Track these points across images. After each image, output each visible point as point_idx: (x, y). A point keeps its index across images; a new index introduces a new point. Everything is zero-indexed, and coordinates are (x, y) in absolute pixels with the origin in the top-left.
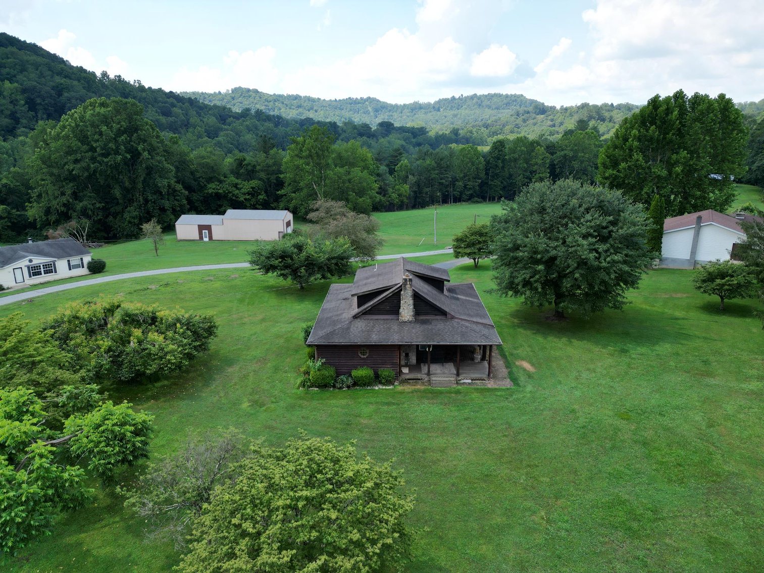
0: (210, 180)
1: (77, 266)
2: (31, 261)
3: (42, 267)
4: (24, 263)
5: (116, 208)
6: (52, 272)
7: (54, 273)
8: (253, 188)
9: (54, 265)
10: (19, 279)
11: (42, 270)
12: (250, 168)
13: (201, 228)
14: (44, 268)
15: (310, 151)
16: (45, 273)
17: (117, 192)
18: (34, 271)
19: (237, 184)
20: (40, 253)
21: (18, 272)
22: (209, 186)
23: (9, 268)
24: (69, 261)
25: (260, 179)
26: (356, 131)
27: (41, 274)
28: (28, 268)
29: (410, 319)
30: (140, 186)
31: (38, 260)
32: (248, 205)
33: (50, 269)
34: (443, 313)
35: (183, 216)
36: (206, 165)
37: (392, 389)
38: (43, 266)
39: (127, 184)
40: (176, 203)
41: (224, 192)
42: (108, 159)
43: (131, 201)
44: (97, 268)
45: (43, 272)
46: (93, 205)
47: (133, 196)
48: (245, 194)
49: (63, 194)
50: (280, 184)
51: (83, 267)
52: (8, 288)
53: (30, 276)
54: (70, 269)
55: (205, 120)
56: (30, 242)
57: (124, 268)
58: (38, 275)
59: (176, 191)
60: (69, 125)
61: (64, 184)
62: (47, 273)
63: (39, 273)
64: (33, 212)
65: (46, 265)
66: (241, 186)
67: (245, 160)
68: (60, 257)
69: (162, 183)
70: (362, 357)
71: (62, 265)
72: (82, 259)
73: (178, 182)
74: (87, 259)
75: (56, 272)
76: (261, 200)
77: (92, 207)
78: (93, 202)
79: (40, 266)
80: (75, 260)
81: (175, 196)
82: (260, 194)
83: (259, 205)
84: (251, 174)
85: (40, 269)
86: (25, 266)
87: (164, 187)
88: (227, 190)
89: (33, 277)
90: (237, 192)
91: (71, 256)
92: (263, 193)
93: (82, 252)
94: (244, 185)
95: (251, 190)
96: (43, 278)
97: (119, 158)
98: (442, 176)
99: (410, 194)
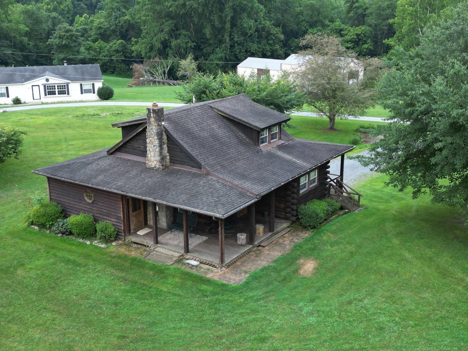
1: (88, 91)
2: (47, 80)
3: (56, 87)
4: (41, 81)
5: (208, 48)
6: (65, 94)
7: (66, 95)
8: (358, 35)
9: (68, 86)
10: (37, 96)
11: (57, 90)
12: (360, 11)
13: (261, 72)
14: (58, 89)
16: (59, 94)
17: (208, 32)
18: (50, 91)
19: (342, 30)
20: (62, 75)
21: (36, 89)
23: (29, 84)
24: (81, 85)
25: (370, 26)
27: (55, 94)
28: (45, 86)
30: (228, 26)
31: (55, 80)
33: (64, 90)
35: (249, 59)
38: (58, 86)
40: (268, 48)
43: (221, 42)
44: (105, 94)
45: (57, 93)
46: (186, 43)
47: (223, 36)
48: (348, 42)
50: (391, 32)
51: (94, 93)
52: (25, 103)
53: (46, 95)
54: (82, 93)
56: (65, 64)
58: (53, 94)
59: (271, 34)
62: (61, 94)
63: (53, 93)
64: (136, 47)
65: (60, 86)
68: (74, 80)
69: (248, 23)
71: (74, 87)
72: (93, 84)
73: (277, 25)
74: (98, 85)
75: (68, 94)
76: (365, 50)
77: (185, 46)
78: (187, 41)
79: (55, 86)
80: (87, 85)
82: (365, 43)
84: (360, 19)
85: (55, 89)
86: (42, 85)
87: (250, 29)
89: (48, 96)
91: (84, 79)
92: (369, 41)
93: (95, 78)
94: (349, 31)
95: (355, 37)
96: (57, 98)
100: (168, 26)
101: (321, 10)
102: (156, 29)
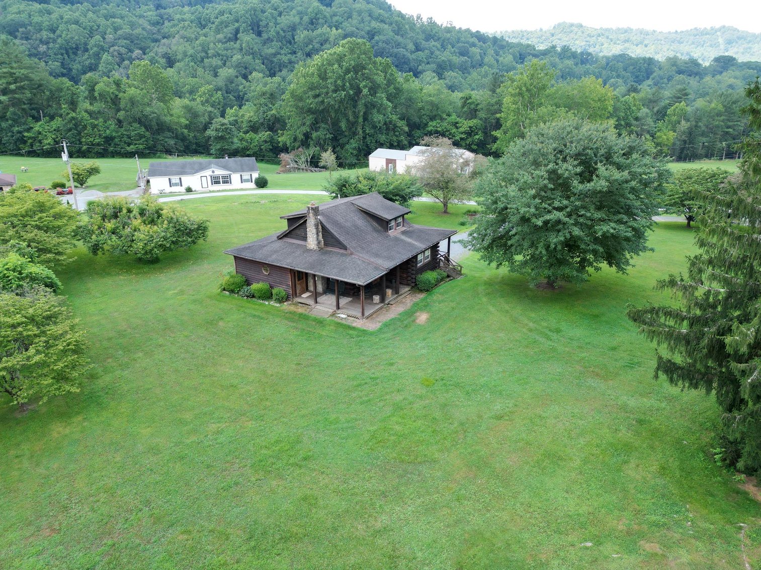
0: (432, 119)
1: (247, 181)
2: (213, 172)
4: (208, 173)
5: (344, 139)
6: (228, 183)
8: (470, 127)
9: (230, 176)
10: (205, 185)
11: (221, 180)
12: (473, 106)
13: (389, 161)
15: (521, 89)
16: (223, 183)
17: (343, 125)
18: (216, 181)
19: (457, 123)
20: (225, 167)
21: (204, 179)
22: (430, 123)
23: (198, 175)
24: (241, 175)
25: (481, 119)
26: (674, 68)
28: (211, 177)
29: (315, 248)
30: (361, 120)
31: (220, 172)
32: (464, 144)
33: (227, 180)
34: (345, 248)
35: (379, 149)
36: (432, 104)
38: (222, 177)
39: (351, 118)
41: (443, 130)
42: (336, 95)
43: (355, 134)
44: (262, 183)
45: (221, 182)
46: (325, 135)
47: (356, 129)
48: (463, 133)
49: (304, 124)
50: (498, 125)
51: (252, 182)
52: (195, 191)
53: (212, 184)
54: (242, 182)
55: (501, 59)
56: (227, 158)
59: (397, 127)
60: (317, 65)
61: (305, 115)
62: (225, 183)
63: (218, 182)
65: (224, 177)
66: (460, 125)
67: (470, 98)
68: (235, 171)
69: (378, 118)
70: (265, 273)
71: (235, 177)
72: (251, 175)
73: (402, 119)
74: (255, 175)
75: (231, 183)
76: (476, 140)
77: (324, 138)
78: (325, 133)
79: (219, 177)
80: (246, 176)
81: (395, 132)
82: (477, 134)
83: (475, 145)
84: (473, 113)
85: (219, 179)
86: (209, 175)
87: (379, 123)
88: (445, 128)
89: (214, 185)
90: (454, 130)
91: (243, 171)
92: (480, 132)
93: (252, 169)
94: (463, 124)
95: (468, 129)
96: (222, 187)
97: (344, 93)
98: (730, 124)
99: (674, 144)
100: (309, 119)
101: (440, 106)
102: (300, 123)
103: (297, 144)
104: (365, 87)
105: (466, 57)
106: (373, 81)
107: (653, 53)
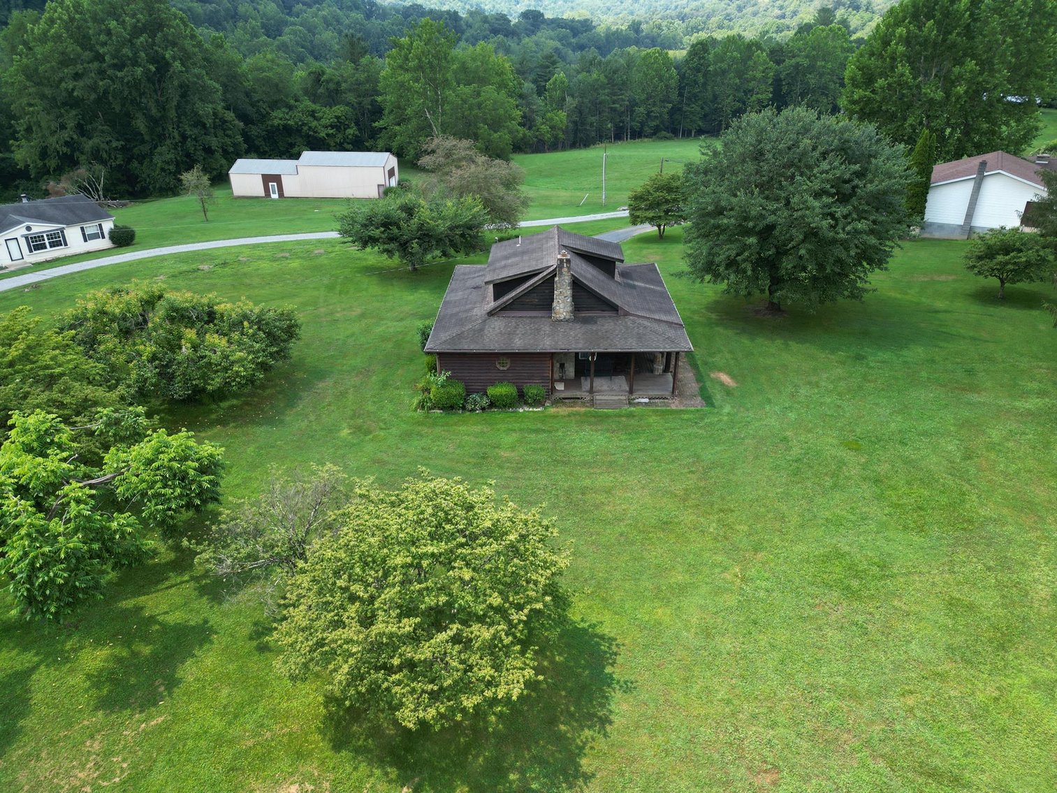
0: (274, 105)
1: (94, 236)
2: (29, 228)
3: (45, 238)
4: (19, 231)
5: (141, 147)
6: (61, 245)
7: (63, 247)
8: (337, 117)
9: (62, 232)
10: (16, 255)
11: (47, 241)
12: (331, 86)
13: (267, 179)
14: (48, 239)
15: (420, 60)
16: (51, 247)
17: (140, 124)
18: (36, 243)
19: (313, 112)
21: (13, 244)
22: (274, 114)
24: (82, 229)
25: (348, 104)
26: (487, 25)
27: (46, 248)
28: (27, 238)
29: (567, 317)
30: (172, 114)
32: (332, 144)
33: (58, 240)
34: (614, 308)
35: (239, 161)
36: (267, 82)
37: (542, 412)
38: (47, 236)
39: (154, 111)
40: (228, 141)
41: (296, 123)
43: (162, 138)
44: (122, 239)
45: (48, 245)
46: (107, 143)
47: (164, 129)
48: (327, 127)
49: (63, 127)
50: (377, 112)
51: (103, 237)
53: (31, 251)
54: (85, 241)
55: (261, 8)
56: (25, 201)
57: (162, 239)
58: (42, 249)
59: (226, 121)
61: (63, 111)
62: (54, 246)
63: (43, 247)
64: (22, 154)
65: (51, 235)
66: (320, 115)
67: (324, 73)
68: (70, 223)
69: (205, 110)
70: (501, 368)
71: (73, 234)
72: (100, 225)
73: (228, 108)
74: (108, 226)
75: (66, 244)
76: (350, 137)
77: (107, 148)
78: (108, 139)
79: (43, 236)
80: (91, 228)
81: (224, 130)
82: (348, 127)
83: (348, 143)
84: (333, 95)
85: (44, 240)
86: (22, 236)
88: (300, 120)
89: (35, 252)
90: (315, 123)
91: (85, 221)
92: (353, 125)
93: (100, 216)
94: (324, 112)
95: (336, 120)
96: (49, 253)
97: (139, 70)
98: (615, 98)
99: (567, 127)
100: (71, 119)
101: (281, 85)
102: (54, 125)
103: (52, 163)
104: (174, 58)
105: (214, 5)
106: (183, 49)
107: (438, 4)
